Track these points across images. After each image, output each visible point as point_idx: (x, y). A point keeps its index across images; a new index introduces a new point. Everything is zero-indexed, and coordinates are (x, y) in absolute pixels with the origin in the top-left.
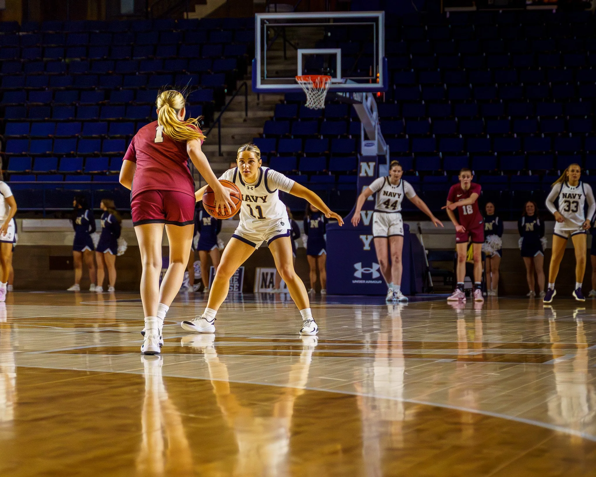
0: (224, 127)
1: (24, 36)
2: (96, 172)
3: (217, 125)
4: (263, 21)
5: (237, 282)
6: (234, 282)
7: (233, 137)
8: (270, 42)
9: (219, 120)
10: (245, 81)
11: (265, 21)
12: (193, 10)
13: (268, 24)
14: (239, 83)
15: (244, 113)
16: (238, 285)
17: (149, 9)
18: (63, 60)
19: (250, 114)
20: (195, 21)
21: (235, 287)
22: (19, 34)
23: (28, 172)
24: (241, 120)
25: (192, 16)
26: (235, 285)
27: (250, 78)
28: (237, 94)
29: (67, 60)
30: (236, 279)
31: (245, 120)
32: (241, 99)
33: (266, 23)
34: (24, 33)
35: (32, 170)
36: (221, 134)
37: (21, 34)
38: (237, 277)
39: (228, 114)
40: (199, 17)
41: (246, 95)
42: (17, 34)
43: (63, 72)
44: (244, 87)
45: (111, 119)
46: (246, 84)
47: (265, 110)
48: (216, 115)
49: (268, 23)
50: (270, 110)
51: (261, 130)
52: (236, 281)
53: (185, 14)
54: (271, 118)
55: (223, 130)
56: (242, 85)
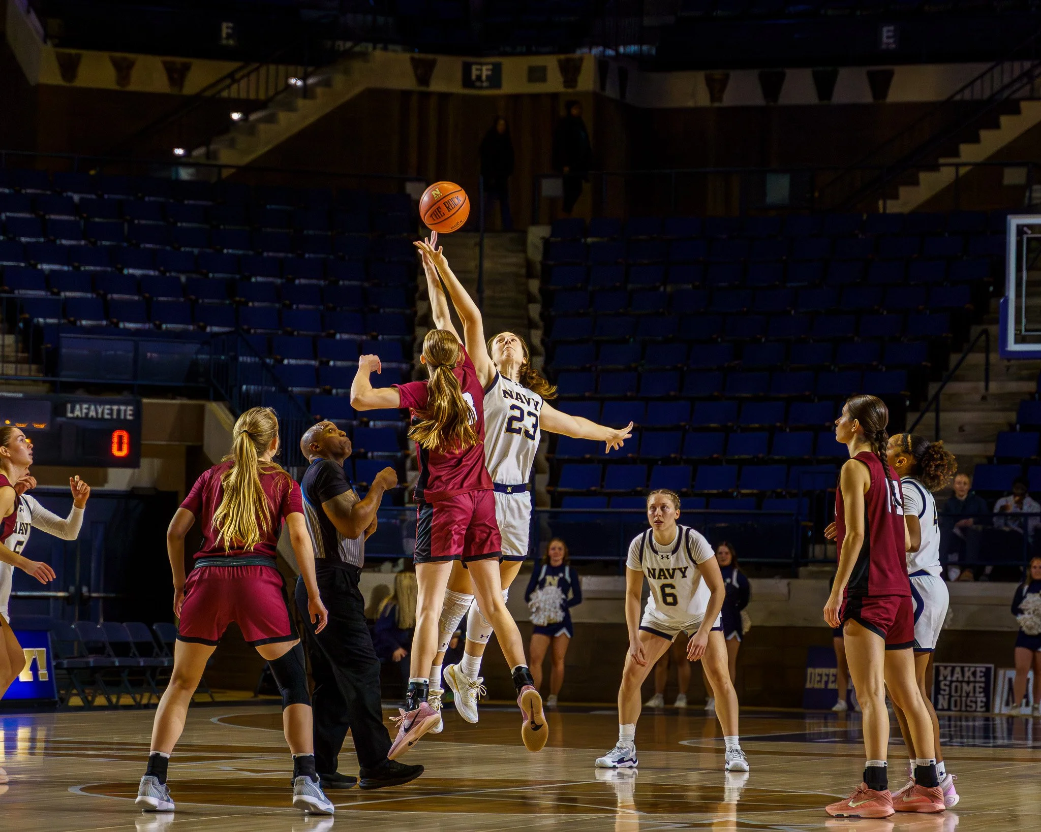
0: (945, 410)
1: (593, 243)
2: (715, 491)
3: (933, 406)
4: (1020, 230)
5: (982, 695)
6: (977, 695)
7: (961, 429)
8: (1032, 255)
9: (936, 397)
10: (984, 327)
11: (1025, 229)
12: (896, 197)
13: (1029, 234)
14: (975, 330)
15: (982, 384)
16: (984, 699)
17: (816, 194)
18: (662, 289)
19: (994, 387)
20: (898, 217)
21: (979, 704)
22: (585, 241)
23: (595, 491)
24: (977, 398)
25: (893, 207)
26: (979, 700)
27: (995, 321)
28: (971, 350)
29: (669, 289)
30: (980, 687)
31: (984, 398)
32: (977, 358)
33: (1026, 233)
34: (595, 240)
35: (602, 487)
36: (941, 423)
37: (589, 240)
38: (983, 685)
39: (954, 387)
40: (906, 209)
41: (987, 351)
42: (583, 240)
43: (661, 310)
44: (983, 338)
45: (744, 395)
46: (985, 332)
47: (1021, 379)
48: (933, 388)
49: (1029, 232)
50: (1029, 378)
51: (1013, 416)
52: (980, 693)
53: (881, 203)
54: (1032, 394)
55: (943, 415)
56: (980, 335)
